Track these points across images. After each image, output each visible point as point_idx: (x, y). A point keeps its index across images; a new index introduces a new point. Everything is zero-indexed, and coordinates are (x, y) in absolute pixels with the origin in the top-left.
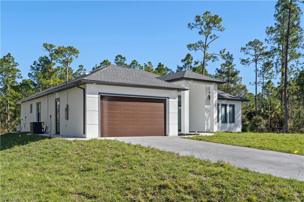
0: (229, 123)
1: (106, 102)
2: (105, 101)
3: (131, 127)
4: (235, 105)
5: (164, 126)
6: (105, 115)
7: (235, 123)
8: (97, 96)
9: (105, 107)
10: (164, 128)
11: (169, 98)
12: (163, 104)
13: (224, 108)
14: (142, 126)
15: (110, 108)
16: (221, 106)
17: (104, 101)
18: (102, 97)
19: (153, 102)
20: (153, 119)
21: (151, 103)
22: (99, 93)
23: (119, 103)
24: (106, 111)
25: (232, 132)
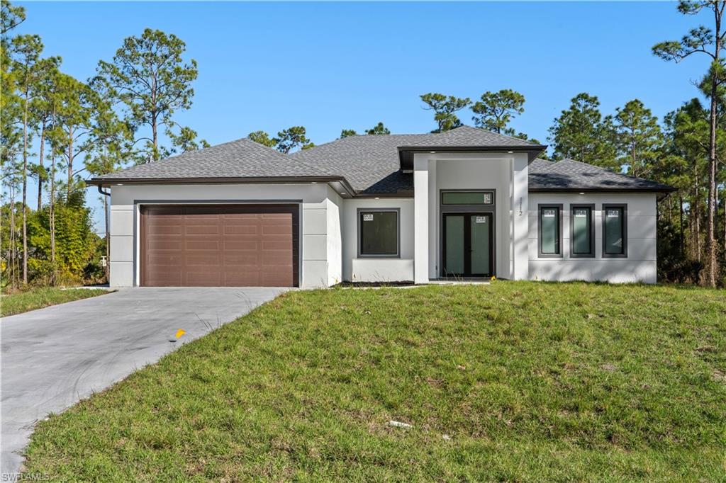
0: (603, 257)
1: (151, 218)
2: (150, 216)
3: (208, 265)
4: (626, 204)
5: (291, 266)
6: (150, 240)
7: (626, 257)
8: (132, 207)
9: (150, 226)
10: (292, 270)
11: (301, 201)
12: (291, 215)
13: (585, 216)
14: (235, 265)
15: (160, 229)
16: (569, 212)
17: (146, 216)
18: (143, 209)
19: (263, 213)
20: (264, 250)
21: (256, 215)
22: (136, 202)
23: (180, 217)
24: (150, 235)
25: (606, 283)
